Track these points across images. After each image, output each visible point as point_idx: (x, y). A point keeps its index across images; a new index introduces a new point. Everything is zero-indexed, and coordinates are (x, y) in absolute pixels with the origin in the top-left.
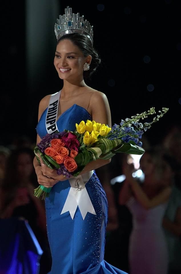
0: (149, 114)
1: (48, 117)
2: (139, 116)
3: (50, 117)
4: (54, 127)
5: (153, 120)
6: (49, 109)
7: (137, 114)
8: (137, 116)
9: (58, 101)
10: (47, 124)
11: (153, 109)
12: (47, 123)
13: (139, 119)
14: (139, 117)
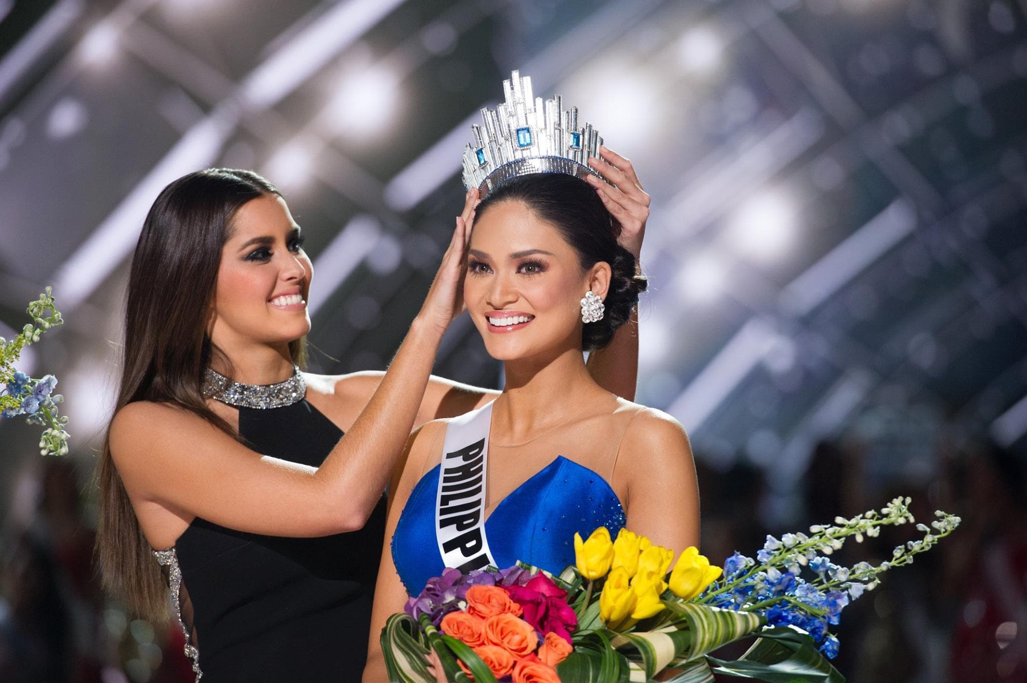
0: (885, 521)
1: (445, 499)
2: (842, 526)
3: (452, 504)
4: (473, 543)
5: (893, 556)
6: (447, 471)
7: (839, 520)
8: (834, 524)
9: (483, 441)
10: (443, 529)
11: (903, 503)
12: (444, 524)
13: (843, 539)
14: (844, 531)
